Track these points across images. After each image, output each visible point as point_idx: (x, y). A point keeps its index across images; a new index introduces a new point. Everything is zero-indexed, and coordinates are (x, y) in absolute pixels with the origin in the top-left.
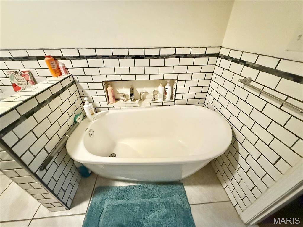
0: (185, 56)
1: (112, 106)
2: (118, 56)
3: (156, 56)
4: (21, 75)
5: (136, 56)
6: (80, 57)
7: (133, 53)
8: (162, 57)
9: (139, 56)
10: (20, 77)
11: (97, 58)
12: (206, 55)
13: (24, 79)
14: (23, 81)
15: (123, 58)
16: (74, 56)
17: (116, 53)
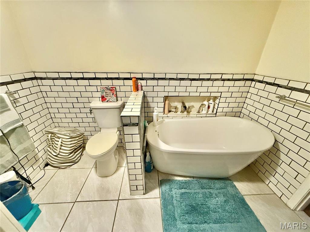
0: (229, 80)
1: (166, 116)
2: (180, 79)
3: (207, 79)
4: (110, 90)
5: (193, 79)
6: (154, 79)
7: (191, 77)
8: (212, 80)
9: (195, 79)
10: (109, 91)
11: (166, 80)
12: (244, 80)
13: (111, 93)
14: (110, 94)
15: (184, 80)
16: (150, 78)
17: (180, 76)
